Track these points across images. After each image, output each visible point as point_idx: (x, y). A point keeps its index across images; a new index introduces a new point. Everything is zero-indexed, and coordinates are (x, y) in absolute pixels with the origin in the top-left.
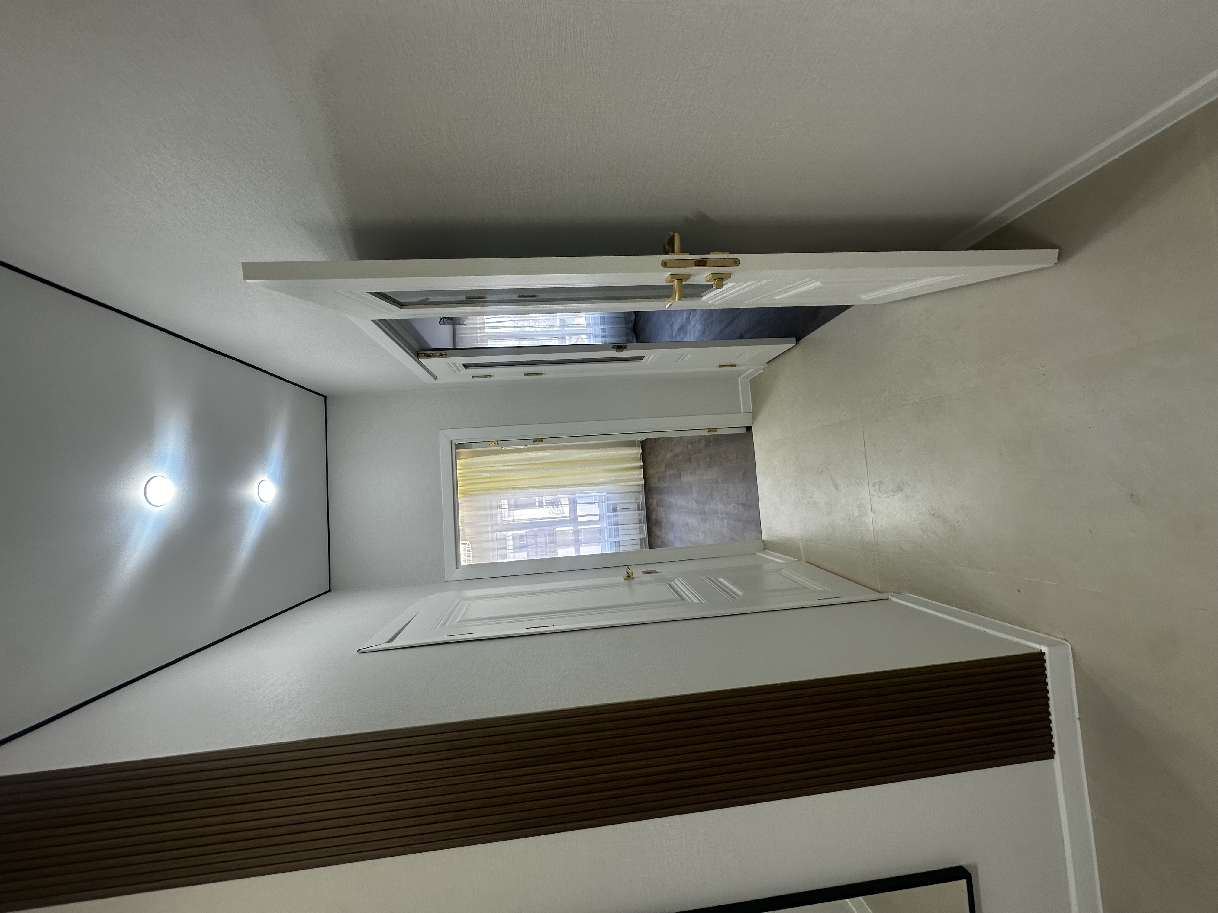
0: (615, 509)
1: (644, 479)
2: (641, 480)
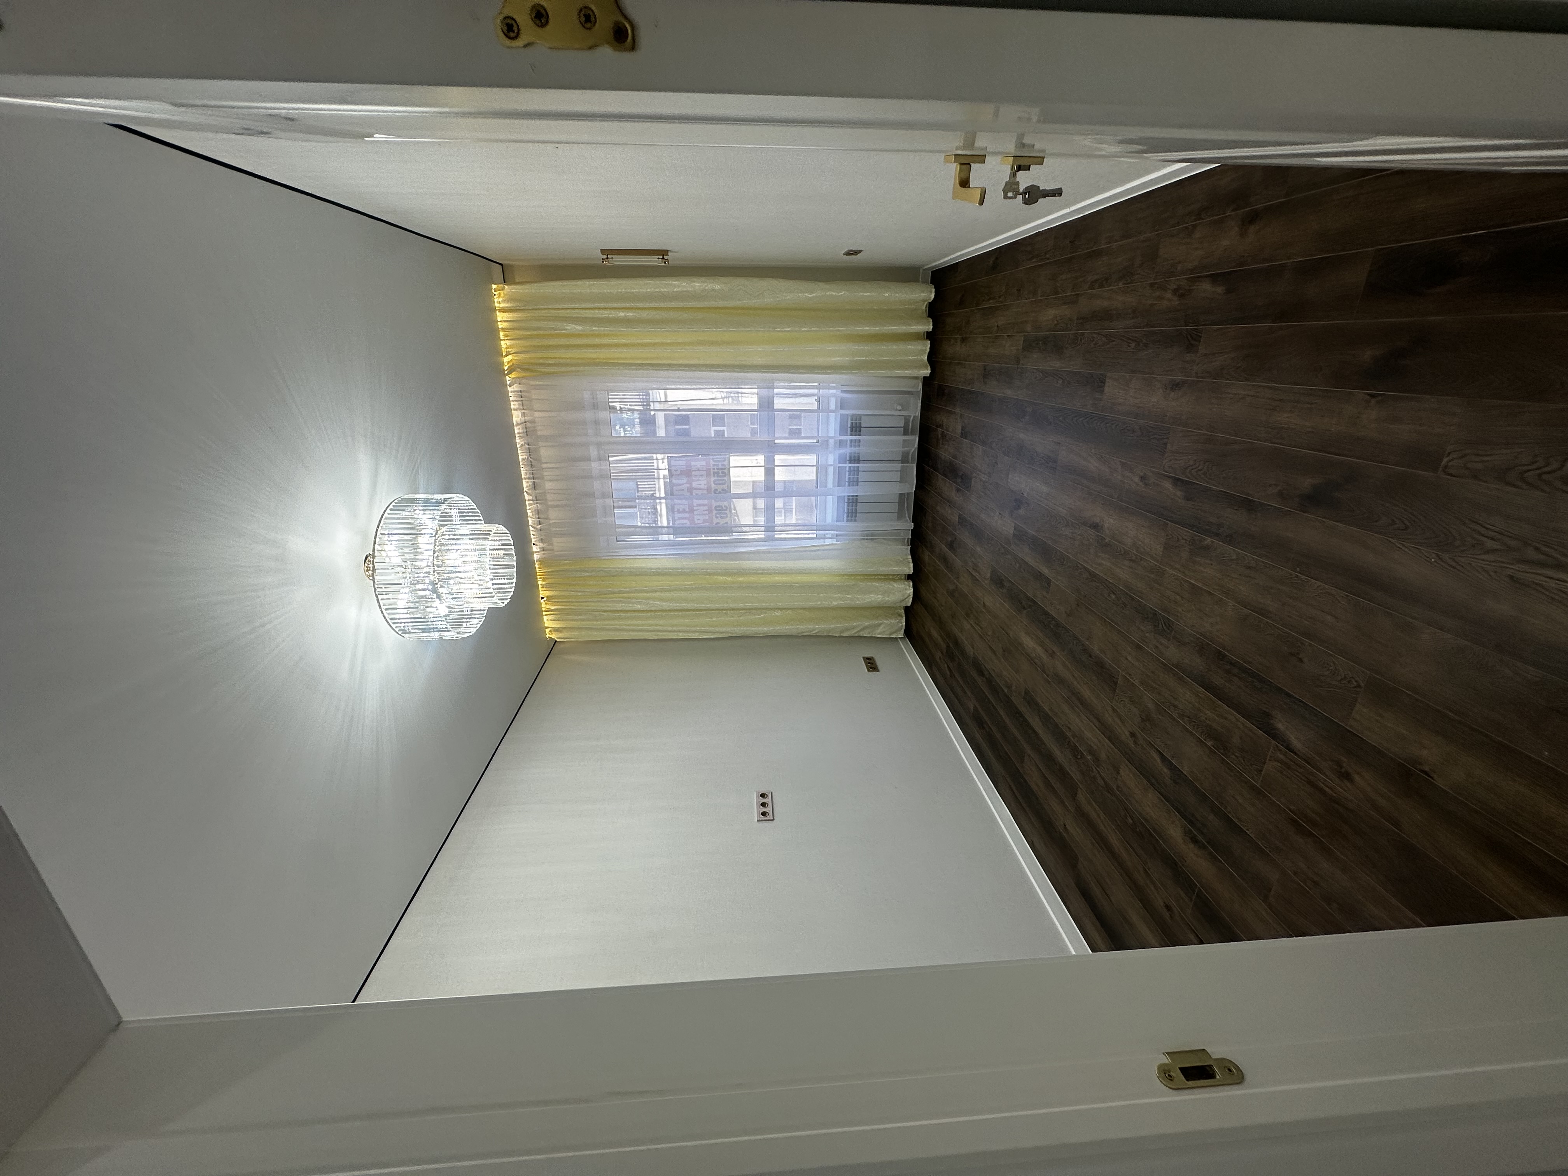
0: (856, 427)
1: (928, 365)
2: (922, 367)
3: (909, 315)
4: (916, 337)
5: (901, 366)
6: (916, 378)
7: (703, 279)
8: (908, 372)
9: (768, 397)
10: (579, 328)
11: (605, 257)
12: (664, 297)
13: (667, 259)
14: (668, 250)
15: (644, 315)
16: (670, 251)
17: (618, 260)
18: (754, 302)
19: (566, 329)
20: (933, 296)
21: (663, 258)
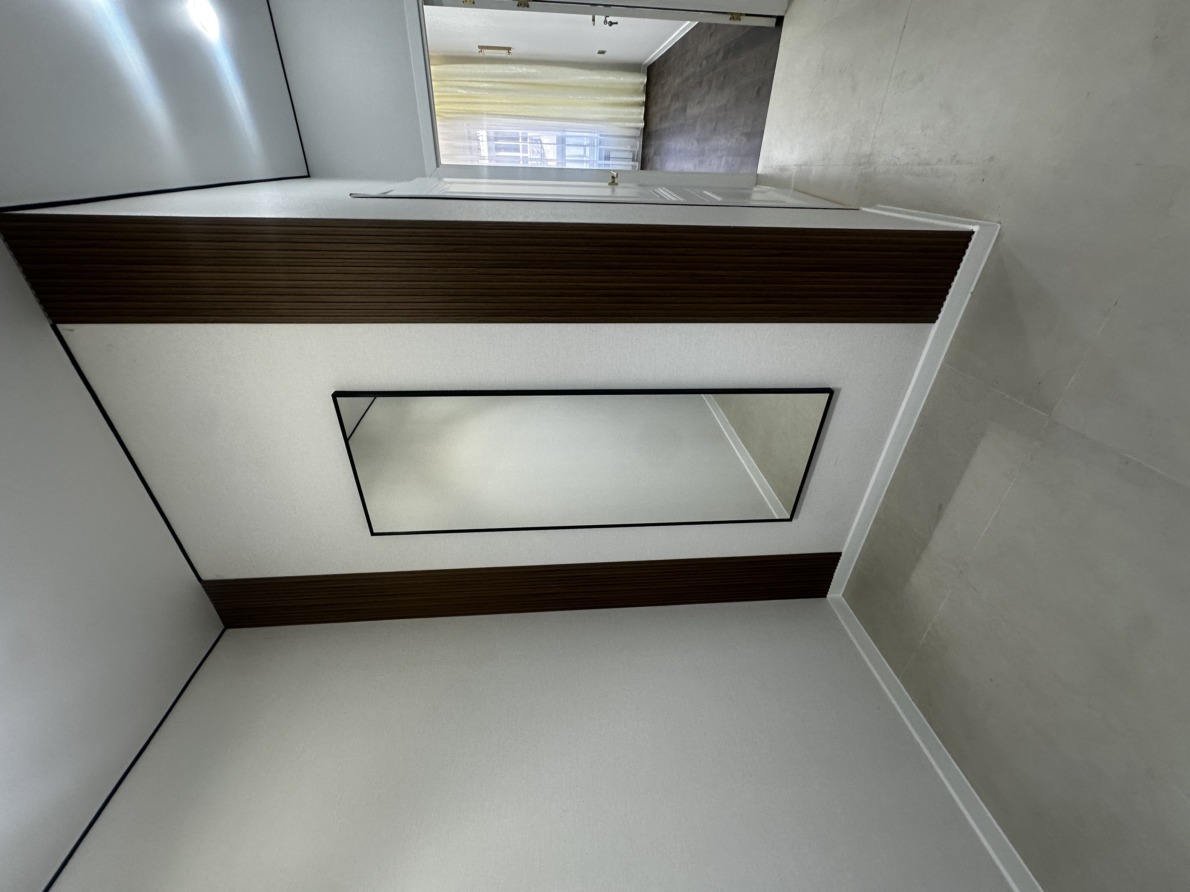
0: (607, 157)
1: (644, 121)
2: (641, 122)
3: (636, 92)
4: (637, 105)
5: (630, 121)
6: (638, 128)
7: (528, 66)
8: (632, 125)
9: (562, 136)
10: (465, 92)
11: (480, 50)
12: (507, 76)
13: (510, 53)
14: (511, 48)
15: (498, 86)
16: (513, 49)
17: (488, 53)
18: (554, 81)
19: (458, 93)
20: (646, 80)
21: (509, 52)
